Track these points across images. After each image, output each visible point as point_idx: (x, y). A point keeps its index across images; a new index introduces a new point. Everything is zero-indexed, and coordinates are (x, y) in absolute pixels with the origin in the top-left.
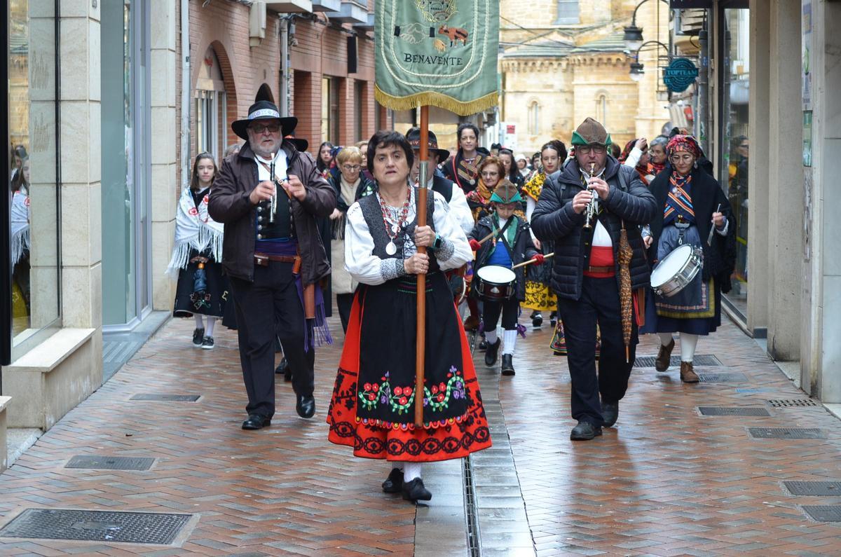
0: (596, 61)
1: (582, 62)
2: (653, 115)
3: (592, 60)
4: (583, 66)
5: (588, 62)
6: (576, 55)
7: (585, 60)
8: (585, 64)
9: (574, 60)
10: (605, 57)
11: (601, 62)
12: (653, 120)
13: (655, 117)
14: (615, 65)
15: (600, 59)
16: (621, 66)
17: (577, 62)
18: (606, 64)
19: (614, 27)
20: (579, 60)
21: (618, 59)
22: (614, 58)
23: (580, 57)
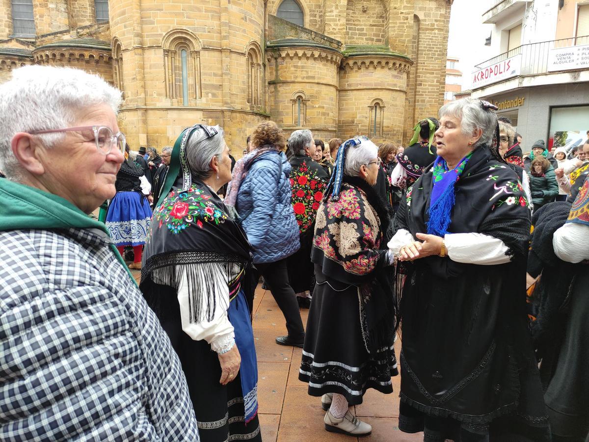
0: (67, 56)
1: (50, 57)
2: (146, 105)
3: (62, 55)
4: (51, 61)
5: (58, 57)
6: (43, 51)
7: (54, 55)
8: (54, 60)
9: (41, 56)
10: (77, 53)
11: (72, 58)
12: (146, 110)
13: (148, 107)
14: (88, 62)
15: (71, 55)
16: (94, 63)
17: (44, 58)
18: (78, 60)
19: (78, 33)
20: (47, 56)
21: (91, 56)
22: (87, 54)
23: (47, 53)
